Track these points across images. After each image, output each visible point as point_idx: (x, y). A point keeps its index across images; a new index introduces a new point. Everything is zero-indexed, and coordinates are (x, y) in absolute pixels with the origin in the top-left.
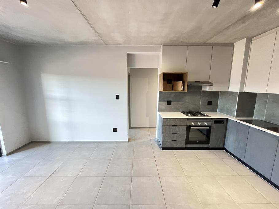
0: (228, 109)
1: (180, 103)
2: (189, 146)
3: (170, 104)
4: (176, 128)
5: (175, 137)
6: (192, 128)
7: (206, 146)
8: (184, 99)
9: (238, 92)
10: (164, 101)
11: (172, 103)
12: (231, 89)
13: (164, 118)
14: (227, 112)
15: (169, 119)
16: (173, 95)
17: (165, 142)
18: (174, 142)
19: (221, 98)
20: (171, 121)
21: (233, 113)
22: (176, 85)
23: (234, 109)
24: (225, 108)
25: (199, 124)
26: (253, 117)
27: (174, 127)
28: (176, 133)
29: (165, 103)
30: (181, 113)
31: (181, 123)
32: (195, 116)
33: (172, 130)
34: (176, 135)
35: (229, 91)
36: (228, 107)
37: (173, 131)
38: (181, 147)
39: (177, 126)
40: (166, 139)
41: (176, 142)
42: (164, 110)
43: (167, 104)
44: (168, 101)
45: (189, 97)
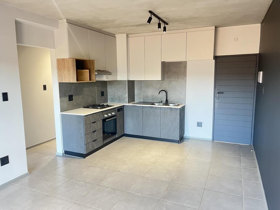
0: (120, 97)
3: (72, 100)
4: (95, 125)
5: (95, 136)
6: (107, 120)
8: (83, 92)
9: (126, 81)
10: (65, 96)
12: (119, 78)
13: (85, 116)
14: (119, 100)
15: (89, 116)
17: (88, 145)
18: (95, 142)
19: (110, 87)
20: (91, 118)
21: (125, 99)
23: (126, 96)
24: (116, 97)
25: (110, 115)
26: (134, 101)
28: (96, 131)
31: (98, 117)
33: (92, 128)
34: (95, 133)
35: (118, 80)
36: (119, 95)
37: (93, 130)
38: (100, 146)
39: (95, 122)
40: (88, 142)
41: (97, 141)
42: (66, 109)
43: (68, 100)
44: (69, 96)
45: (87, 88)
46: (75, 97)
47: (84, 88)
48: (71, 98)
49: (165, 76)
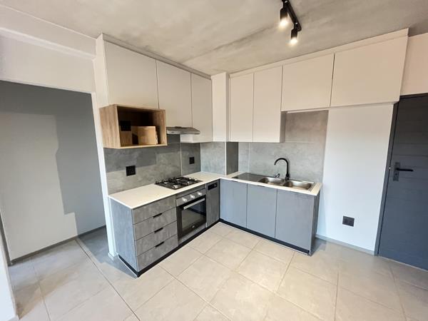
0: (216, 166)
1: (152, 167)
2: (183, 240)
3: (134, 173)
4: (159, 219)
5: (160, 237)
6: (185, 208)
7: (203, 228)
8: (157, 160)
9: (225, 142)
10: (118, 168)
11: (137, 170)
12: (215, 139)
13: (134, 209)
14: (215, 169)
15: (145, 207)
16: (136, 154)
17: (143, 257)
18: (160, 247)
19: (203, 150)
20: (150, 209)
21: (223, 169)
22: (144, 134)
23: (223, 165)
24: (212, 165)
25: (193, 197)
26: (238, 171)
27: (157, 218)
28: (162, 229)
29: (123, 173)
30: (157, 186)
31: (168, 205)
32: (185, 186)
33: (153, 225)
34: (162, 232)
36: (215, 163)
37: (155, 228)
39: (161, 214)
40: (144, 250)
41: (164, 244)
42: (121, 189)
43: (125, 173)
44: (127, 168)
45: (165, 154)
46: (140, 168)
47: (158, 153)
48: (131, 171)
49: (287, 136)
